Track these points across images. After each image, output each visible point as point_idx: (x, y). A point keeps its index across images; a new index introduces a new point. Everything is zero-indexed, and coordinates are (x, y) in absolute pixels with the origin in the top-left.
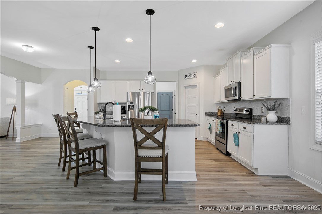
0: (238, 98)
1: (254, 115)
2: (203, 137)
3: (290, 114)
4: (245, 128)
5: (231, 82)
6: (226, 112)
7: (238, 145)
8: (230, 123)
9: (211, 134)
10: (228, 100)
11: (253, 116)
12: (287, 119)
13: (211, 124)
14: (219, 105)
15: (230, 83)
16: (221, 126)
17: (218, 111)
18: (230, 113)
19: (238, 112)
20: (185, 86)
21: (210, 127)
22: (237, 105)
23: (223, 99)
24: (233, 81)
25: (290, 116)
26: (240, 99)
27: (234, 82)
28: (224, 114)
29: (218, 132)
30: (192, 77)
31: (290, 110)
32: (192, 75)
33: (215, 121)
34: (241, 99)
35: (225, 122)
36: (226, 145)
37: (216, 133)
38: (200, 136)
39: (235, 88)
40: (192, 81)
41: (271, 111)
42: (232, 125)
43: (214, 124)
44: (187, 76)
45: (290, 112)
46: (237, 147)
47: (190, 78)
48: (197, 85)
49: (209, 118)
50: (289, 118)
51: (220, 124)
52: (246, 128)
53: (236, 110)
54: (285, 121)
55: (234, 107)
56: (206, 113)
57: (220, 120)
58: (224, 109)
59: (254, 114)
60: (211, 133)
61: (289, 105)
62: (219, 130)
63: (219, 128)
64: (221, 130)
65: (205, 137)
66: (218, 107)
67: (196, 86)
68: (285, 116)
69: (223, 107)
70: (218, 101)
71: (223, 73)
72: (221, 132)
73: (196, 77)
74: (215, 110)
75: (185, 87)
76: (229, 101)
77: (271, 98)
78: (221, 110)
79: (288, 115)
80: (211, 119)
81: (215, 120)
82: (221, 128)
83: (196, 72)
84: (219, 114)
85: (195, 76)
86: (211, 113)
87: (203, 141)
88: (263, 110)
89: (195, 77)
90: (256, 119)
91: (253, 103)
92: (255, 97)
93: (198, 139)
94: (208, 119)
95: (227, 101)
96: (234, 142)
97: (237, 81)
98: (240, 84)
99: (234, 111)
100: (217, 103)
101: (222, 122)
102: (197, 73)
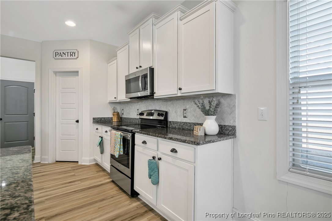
0: (150, 93)
1: (170, 122)
2: (88, 159)
3: (236, 121)
4: (174, 151)
5: (137, 68)
6: (124, 116)
7: (156, 182)
8: (139, 138)
9: (103, 155)
10: (130, 98)
11: (169, 124)
12: (230, 129)
13: (102, 138)
14: (113, 106)
15: (133, 70)
16: (122, 143)
17: (113, 115)
18: (131, 119)
19: (145, 117)
20: (54, 72)
21: (100, 143)
22: (144, 106)
23: (122, 96)
24: (140, 67)
25: (237, 124)
26: (153, 96)
27: (141, 69)
28: (122, 119)
29: (117, 155)
30: (69, 57)
31: (236, 114)
32: (69, 54)
33: (109, 133)
34: (155, 95)
35: (129, 136)
36: (132, 178)
37: (112, 156)
38: (83, 158)
39: (145, 76)
40: (69, 65)
41: (211, 115)
42: (144, 142)
43: (109, 138)
44: (58, 54)
45: (236, 116)
46: (155, 187)
47: (64, 57)
48: (78, 72)
49: (99, 127)
50: (235, 127)
51: (119, 140)
52: (176, 152)
53: (142, 114)
54: (227, 132)
55: (138, 110)
56: (94, 119)
57: (120, 133)
58: (121, 111)
59: (170, 119)
60: (102, 152)
61: (234, 106)
62: (118, 151)
63: (119, 146)
64: (122, 150)
65: (92, 158)
66: (114, 109)
67: (76, 73)
68: (227, 124)
69: (121, 109)
70: (112, 99)
71: (122, 55)
72: (122, 153)
73: (76, 57)
74: (108, 114)
75: (56, 73)
76: (132, 100)
77: (217, 92)
78: (118, 114)
79: (231, 122)
80: (103, 129)
81: (110, 131)
82: (122, 147)
83: (77, 50)
84: (115, 120)
85: (73, 55)
86: (103, 119)
87: (89, 166)
88: (186, 113)
89: (74, 57)
90: (175, 128)
91: (169, 103)
92: (182, 91)
93: (79, 163)
94: (97, 129)
95: (129, 100)
96: (150, 176)
97: (146, 66)
98: (152, 70)
99: (140, 115)
100: (111, 103)
101: (123, 137)
102: (78, 52)
